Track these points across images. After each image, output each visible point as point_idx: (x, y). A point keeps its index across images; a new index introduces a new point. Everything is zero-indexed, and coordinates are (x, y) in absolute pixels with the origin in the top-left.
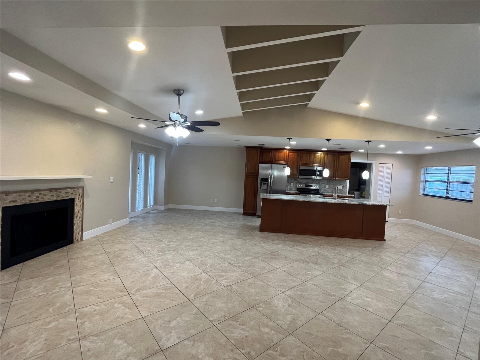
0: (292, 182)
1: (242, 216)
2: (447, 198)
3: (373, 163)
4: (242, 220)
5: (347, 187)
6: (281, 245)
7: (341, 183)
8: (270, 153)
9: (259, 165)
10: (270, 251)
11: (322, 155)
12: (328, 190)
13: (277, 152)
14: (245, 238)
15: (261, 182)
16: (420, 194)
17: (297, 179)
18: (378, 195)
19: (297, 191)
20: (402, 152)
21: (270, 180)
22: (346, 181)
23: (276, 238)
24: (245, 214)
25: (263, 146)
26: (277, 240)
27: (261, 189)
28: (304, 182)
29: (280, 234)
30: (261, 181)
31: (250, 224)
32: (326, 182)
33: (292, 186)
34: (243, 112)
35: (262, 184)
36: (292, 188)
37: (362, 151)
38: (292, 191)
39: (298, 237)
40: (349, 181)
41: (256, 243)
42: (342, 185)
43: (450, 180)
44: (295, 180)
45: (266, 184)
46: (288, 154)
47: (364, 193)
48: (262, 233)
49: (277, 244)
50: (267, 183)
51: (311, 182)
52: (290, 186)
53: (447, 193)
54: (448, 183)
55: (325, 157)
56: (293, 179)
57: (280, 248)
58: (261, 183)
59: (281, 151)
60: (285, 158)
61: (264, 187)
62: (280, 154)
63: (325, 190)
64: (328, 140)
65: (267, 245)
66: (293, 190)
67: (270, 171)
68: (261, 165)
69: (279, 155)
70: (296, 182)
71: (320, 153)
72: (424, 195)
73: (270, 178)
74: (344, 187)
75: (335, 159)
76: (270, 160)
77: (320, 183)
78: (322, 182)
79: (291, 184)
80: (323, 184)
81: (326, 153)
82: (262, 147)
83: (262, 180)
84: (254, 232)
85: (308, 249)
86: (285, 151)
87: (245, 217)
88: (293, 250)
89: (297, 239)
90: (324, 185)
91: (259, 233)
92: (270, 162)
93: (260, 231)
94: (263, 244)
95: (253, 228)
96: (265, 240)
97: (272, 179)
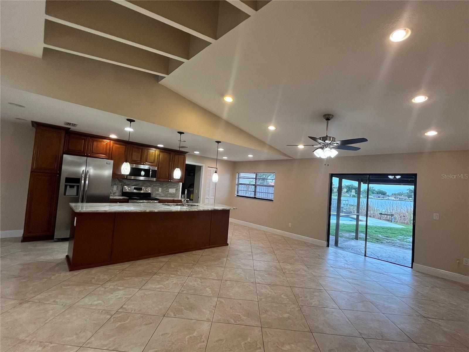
0: (115, 184)
1: (20, 244)
2: (255, 198)
3: (203, 166)
4: (24, 253)
5: (180, 190)
6: (121, 290)
7: (174, 185)
8: (83, 141)
9: (62, 157)
10: (108, 312)
11: (157, 152)
12: (161, 193)
13: (94, 140)
14: (39, 297)
15: (67, 184)
16: (236, 196)
17: (123, 180)
18: (206, 197)
19: (122, 196)
20: (227, 158)
21: (83, 182)
22: (179, 184)
23: (106, 277)
24: (27, 238)
25: (72, 128)
26: (109, 281)
27: (65, 194)
28: (133, 185)
29: (111, 267)
30: (66, 182)
31: (43, 258)
32: (159, 185)
33: (116, 189)
34: (45, 49)
35: (68, 187)
36: (115, 193)
37: (197, 153)
38: (115, 196)
39: (140, 265)
40: (182, 183)
41: (69, 302)
42: (175, 188)
43: (258, 183)
44: (120, 181)
45: (75, 187)
46: (111, 146)
47: (192, 195)
48: (76, 273)
49: (114, 290)
50: (78, 187)
51: (141, 184)
52: (113, 190)
53: (255, 195)
54: (255, 186)
55: (160, 155)
56: (118, 181)
57: (122, 297)
58: (66, 186)
59: (101, 140)
60: (108, 151)
61: (71, 192)
62: (99, 144)
63: (158, 194)
64: (181, 133)
65: (96, 299)
66: (117, 194)
67: (83, 168)
68: (67, 157)
69: (99, 146)
70: (121, 183)
71: (154, 149)
72: (238, 196)
73: (83, 179)
74: (177, 189)
75: (171, 158)
76: (82, 150)
77: (152, 186)
78: (155, 185)
79: (114, 186)
80: (155, 187)
81: (161, 150)
82: (70, 128)
83: (68, 180)
84: (57, 275)
85: (165, 283)
86: (108, 141)
87: (29, 245)
88: (147, 293)
89: (140, 269)
90: (157, 188)
91: (69, 274)
92: (83, 154)
93: (70, 271)
94: (86, 300)
95: (55, 267)
96: (87, 288)
97: (87, 179)
